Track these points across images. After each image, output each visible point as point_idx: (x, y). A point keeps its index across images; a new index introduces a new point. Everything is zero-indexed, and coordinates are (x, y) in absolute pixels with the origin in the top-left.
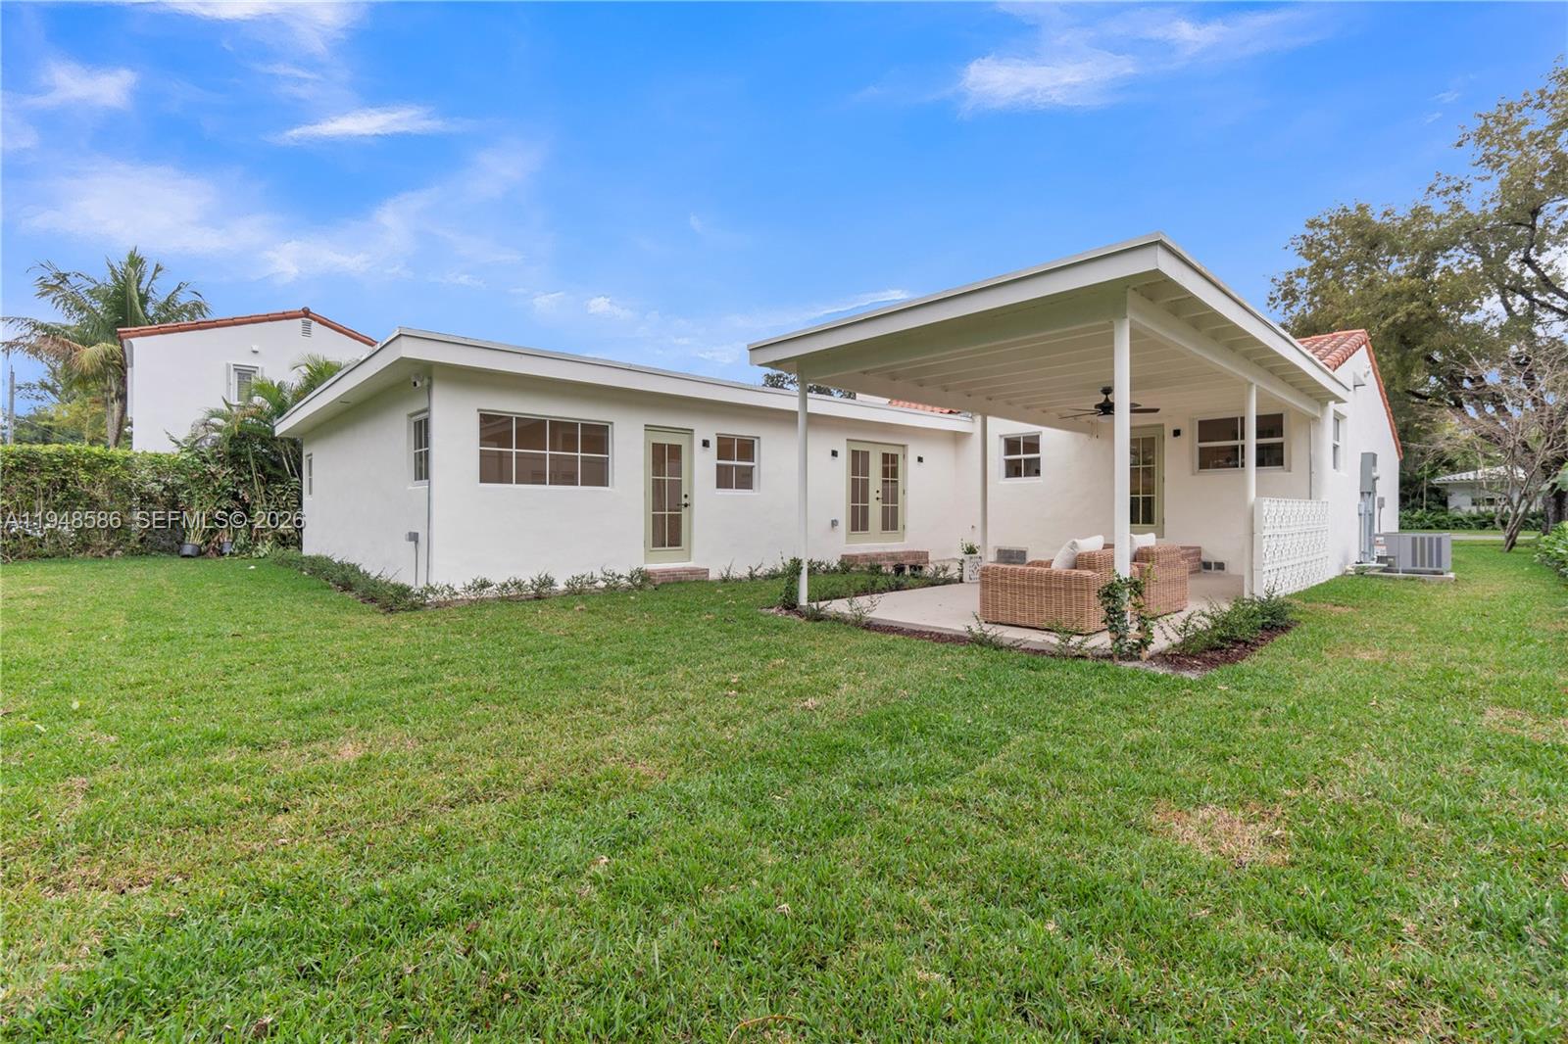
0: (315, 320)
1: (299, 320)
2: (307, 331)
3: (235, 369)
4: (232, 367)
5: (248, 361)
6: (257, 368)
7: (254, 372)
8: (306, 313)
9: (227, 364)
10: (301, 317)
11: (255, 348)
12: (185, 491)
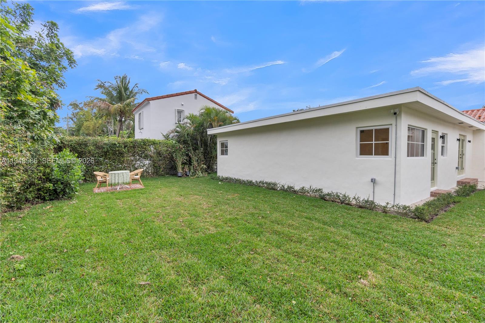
0: (198, 93)
1: (194, 94)
2: (196, 98)
3: (177, 111)
4: (177, 110)
5: (181, 108)
6: (183, 110)
7: (182, 112)
8: (196, 91)
9: (175, 109)
10: (194, 93)
11: (183, 104)
12: (175, 154)
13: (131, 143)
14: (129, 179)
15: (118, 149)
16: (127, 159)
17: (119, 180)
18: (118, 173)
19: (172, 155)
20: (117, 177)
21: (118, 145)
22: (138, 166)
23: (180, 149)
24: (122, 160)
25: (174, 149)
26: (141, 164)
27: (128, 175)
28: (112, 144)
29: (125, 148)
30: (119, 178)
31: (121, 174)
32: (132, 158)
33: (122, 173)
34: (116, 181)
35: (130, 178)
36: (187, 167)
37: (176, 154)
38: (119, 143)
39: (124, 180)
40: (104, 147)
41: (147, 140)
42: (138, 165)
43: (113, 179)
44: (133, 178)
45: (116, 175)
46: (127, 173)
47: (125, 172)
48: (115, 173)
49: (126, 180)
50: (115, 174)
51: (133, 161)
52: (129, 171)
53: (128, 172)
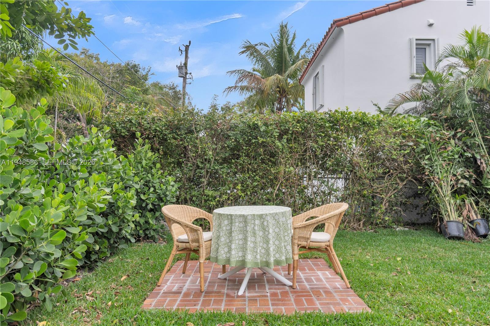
3: (417, 44)
4: (415, 42)
6: (434, 40)
12: (427, 157)
13: (298, 122)
14: (289, 248)
15: (262, 140)
16: (287, 170)
17: (244, 249)
18: (243, 216)
19: (418, 164)
20: (237, 236)
21: (263, 129)
22: (315, 193)
23: (443, 144)
24: (273, 172)
25: (423, 141)
26: (324, 188)
27: (286, 230)
28: (249, 126)
29: (280, 137)
30: (245, 239)
31: (257, 222)
32: (299, 171)
33: (261, 216)
34: (233, 252)
35: (293, 244)
36: (471, 204)
37: (429, 159)
38: (266, 124)
39: (267, 250)
40: (230, 136)
41: (343, 114)
42: (315, 190)
43: (223, 239)
44: (304, 243)
45: (237, 225)
46: (282, 219)
47: (274, 216)
48: (231, 215)
49: (278, 249)
50: (230, 217)
51: (301, 178)
52: (288, 210)
53: (283, 214)
